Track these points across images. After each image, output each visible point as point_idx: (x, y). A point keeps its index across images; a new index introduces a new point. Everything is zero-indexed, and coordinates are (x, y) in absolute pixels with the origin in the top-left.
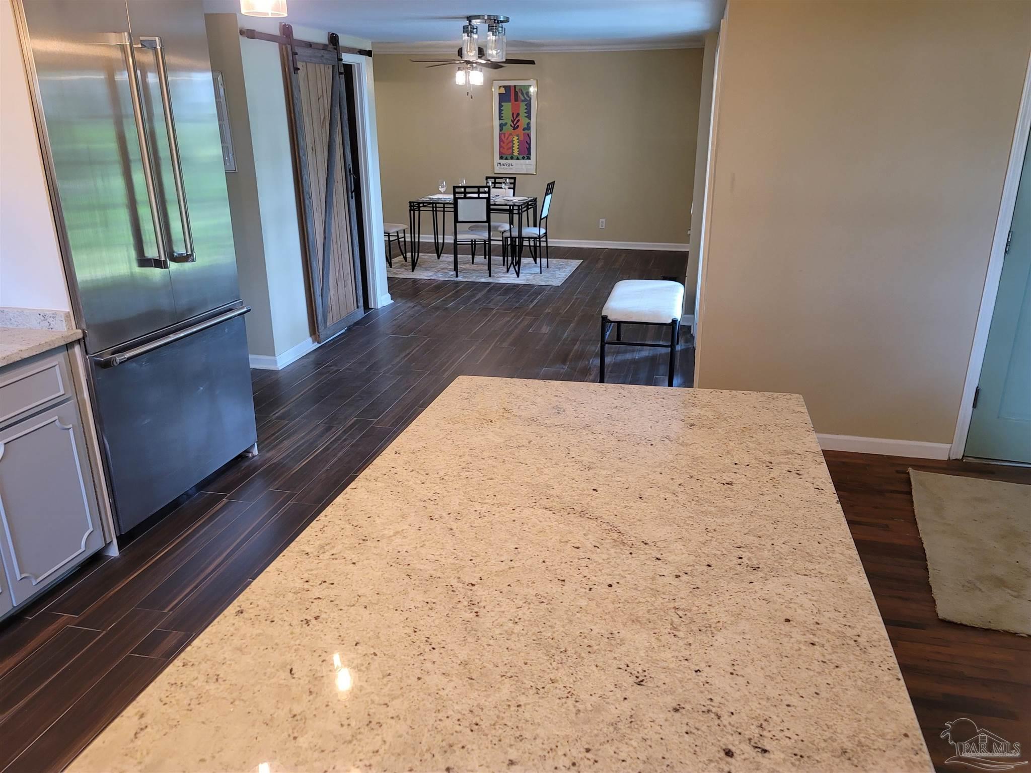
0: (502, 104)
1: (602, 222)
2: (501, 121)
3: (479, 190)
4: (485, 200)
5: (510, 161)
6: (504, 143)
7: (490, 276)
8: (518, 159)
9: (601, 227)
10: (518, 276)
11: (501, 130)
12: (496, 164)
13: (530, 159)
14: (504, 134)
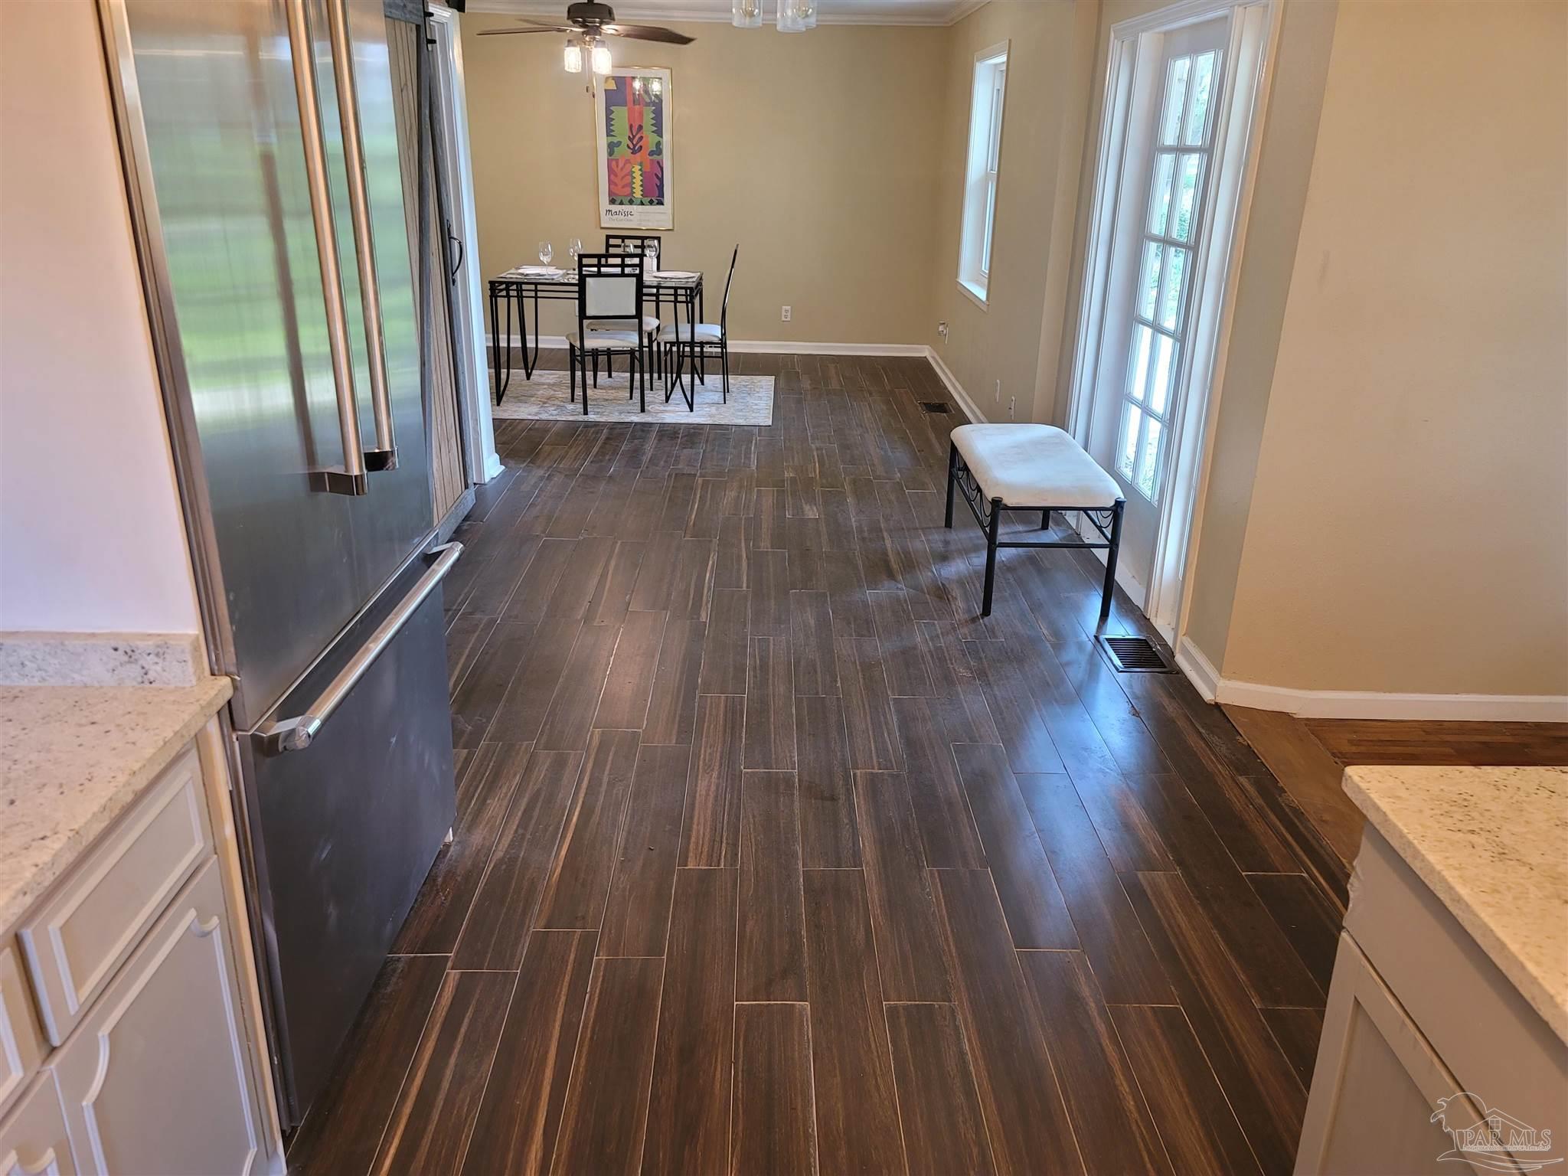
0: (612, 108)
1: (786, 311)
2: (611, 139)
3: (623, 261)
4: (634, 279)
5: (624, 207)
6: (616, 176)
7: (643, 410)
8: (642, 204)
9: (784, 319)
10: (692, 410)
11: (611, 153)
12: (603, 212)
13: (663, 204)
14: (617, 161)
